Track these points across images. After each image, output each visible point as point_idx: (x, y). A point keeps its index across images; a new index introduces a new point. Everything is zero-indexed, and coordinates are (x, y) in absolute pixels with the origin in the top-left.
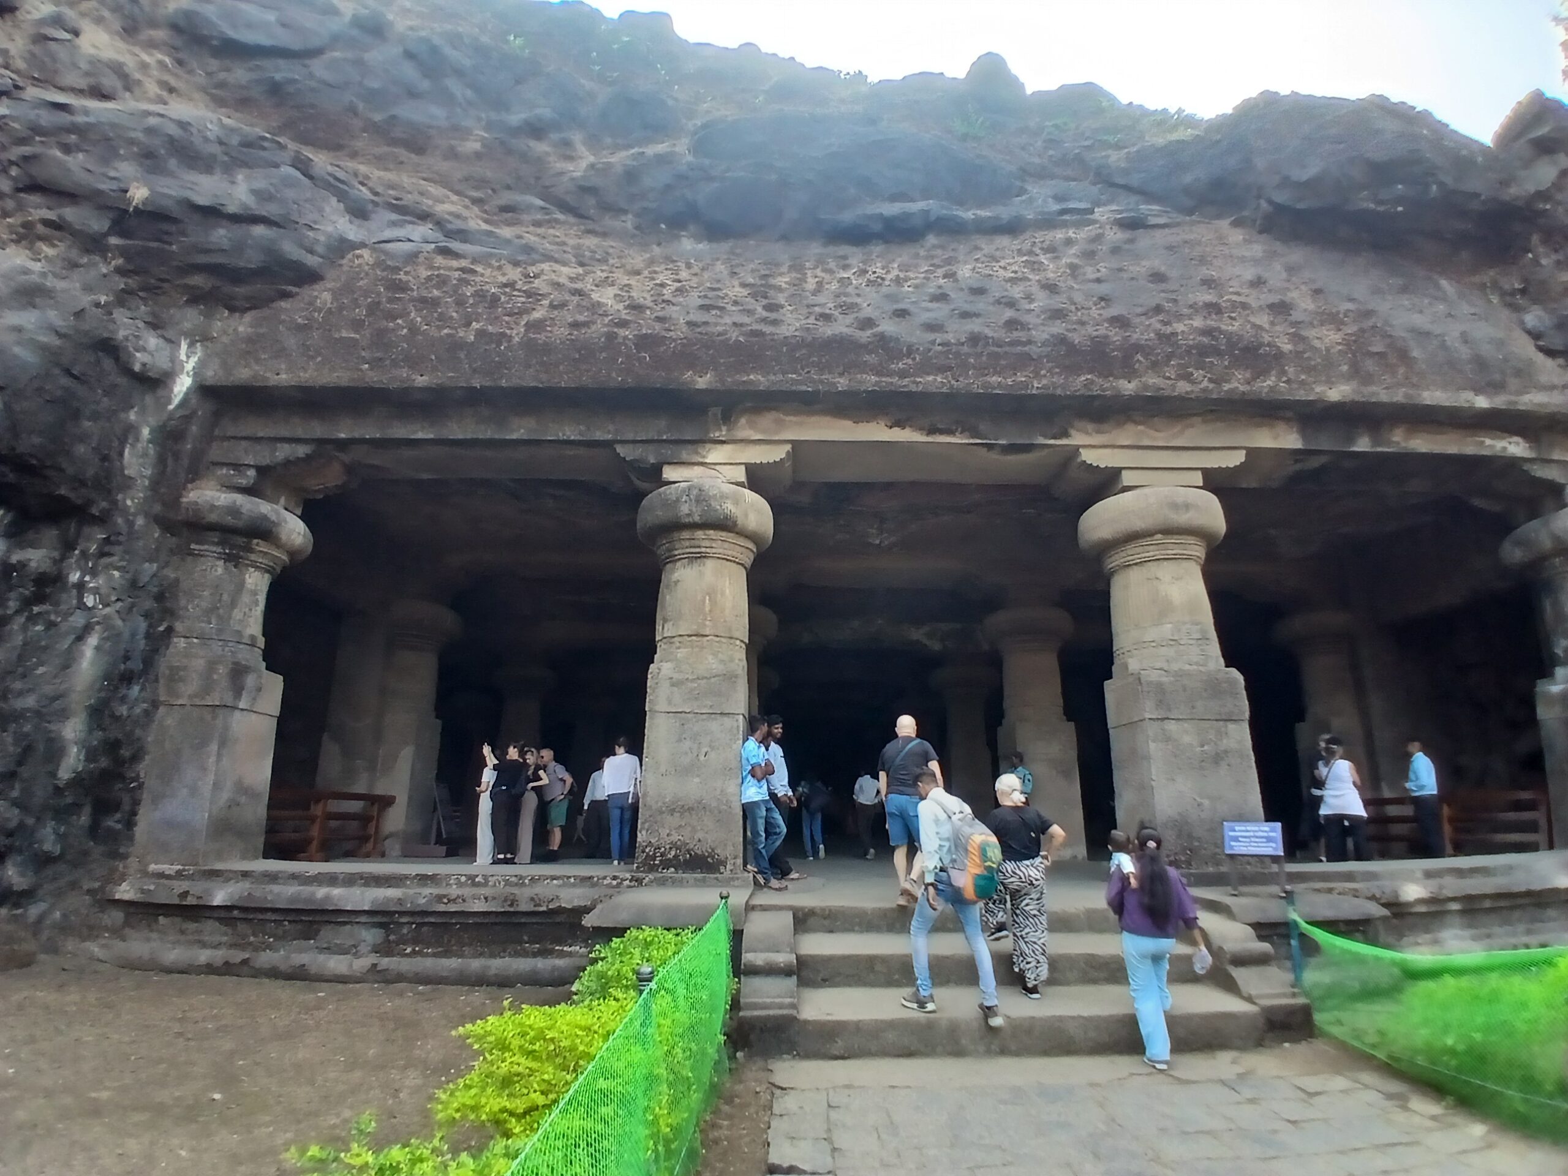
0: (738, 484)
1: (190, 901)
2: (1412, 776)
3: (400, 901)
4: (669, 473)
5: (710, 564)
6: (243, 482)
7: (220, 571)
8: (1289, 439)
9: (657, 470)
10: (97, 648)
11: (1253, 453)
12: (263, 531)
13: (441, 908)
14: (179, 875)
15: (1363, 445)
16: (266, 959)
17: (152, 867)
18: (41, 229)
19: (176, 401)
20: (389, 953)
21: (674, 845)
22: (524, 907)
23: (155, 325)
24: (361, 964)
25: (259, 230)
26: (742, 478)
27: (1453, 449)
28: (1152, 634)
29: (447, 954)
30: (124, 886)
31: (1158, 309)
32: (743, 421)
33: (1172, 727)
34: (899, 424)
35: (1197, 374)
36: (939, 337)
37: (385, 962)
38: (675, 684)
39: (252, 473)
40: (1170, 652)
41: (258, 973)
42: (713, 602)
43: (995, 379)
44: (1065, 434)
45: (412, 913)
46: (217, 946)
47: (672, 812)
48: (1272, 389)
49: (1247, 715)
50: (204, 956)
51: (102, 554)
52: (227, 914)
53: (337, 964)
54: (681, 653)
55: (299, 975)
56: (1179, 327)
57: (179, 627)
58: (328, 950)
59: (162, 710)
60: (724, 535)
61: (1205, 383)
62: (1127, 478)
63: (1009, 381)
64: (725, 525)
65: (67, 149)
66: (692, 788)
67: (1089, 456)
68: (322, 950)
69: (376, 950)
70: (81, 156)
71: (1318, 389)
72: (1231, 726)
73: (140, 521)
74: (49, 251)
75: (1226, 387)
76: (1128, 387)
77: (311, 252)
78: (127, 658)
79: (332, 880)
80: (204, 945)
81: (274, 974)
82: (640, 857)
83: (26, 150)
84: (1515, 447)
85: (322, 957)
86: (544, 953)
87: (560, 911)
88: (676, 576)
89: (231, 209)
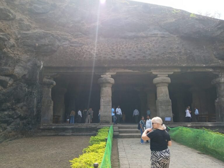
0: (110, 77)
1: (50, 128)
2: (196, 112)
3: (74, 127)
4: (102, 76)
5: (107, 87)
6: (49, 78)
7: (47, 89)
8: (179, 70)
9: (100, 75)
10: (36, 100)
11: (174, 72)
12: (52, 84)
13: (79, 128)
14: (47, 125)
15: (189, 71)
16: (59, 134)
17: (44, 125)
18: (27, 51)
19: (41, 69)
20: (73, 133)
21: (104, 120)
22: (88, 127)
23: (39, 60)
24: (71, 134)
25: (49, 46)
26: (111, 76)
27: (201, 71)
28: (160, 95)
29: (80, 133)
30: (41, 127)
31: (163, 53)
32: (111, 69)
33: (162, 106)
34: (130, 69)
35: (167, 63)
36: (135, 59)
37: (73, 134)
38: (103, 102)
39: (50, 77)
40: (162, 97)
41: (59, 135)
42: (108, 92)
43: (141, 65)
44: (150, 70)
45: (76, 128)
46: (53, 133)
47: (104, 117)
48: (176, 65)
49: (171, 105)
50: (52, 134)
51: (35, 88)
52: (54, 129)
53: (68, 134)
54: (104, 98)
55: (64, 135)
56: (165, 56)
57: (43, 96)
58: (67, 133)
59: (42, 106)
60: (108, 84)
61: (167, 65)
62: (158, 76)
63: (143, 65)
64: (109, 83)
65: (28, 40)
66: (106, 114)
67: (153, 73)
68: (65, 133)
69: (72, 133)
70: (29, 40)
71: (182, 65)
72: (169, 106)
73: (38, 84)
74: (28, 54)
75: (170, 65)
76: (158, 65)
77: (56, 48)
78: (38, 100)
79: (66, 125)
80: (52, 133)
81: (61, 135)
82: (100, 122)
83: (23, 40)
84: (211, 70)
85: (66, 134)
86: (91, 132)
87: (92, 128)
88: (103, 89)
89: (46, 44)
